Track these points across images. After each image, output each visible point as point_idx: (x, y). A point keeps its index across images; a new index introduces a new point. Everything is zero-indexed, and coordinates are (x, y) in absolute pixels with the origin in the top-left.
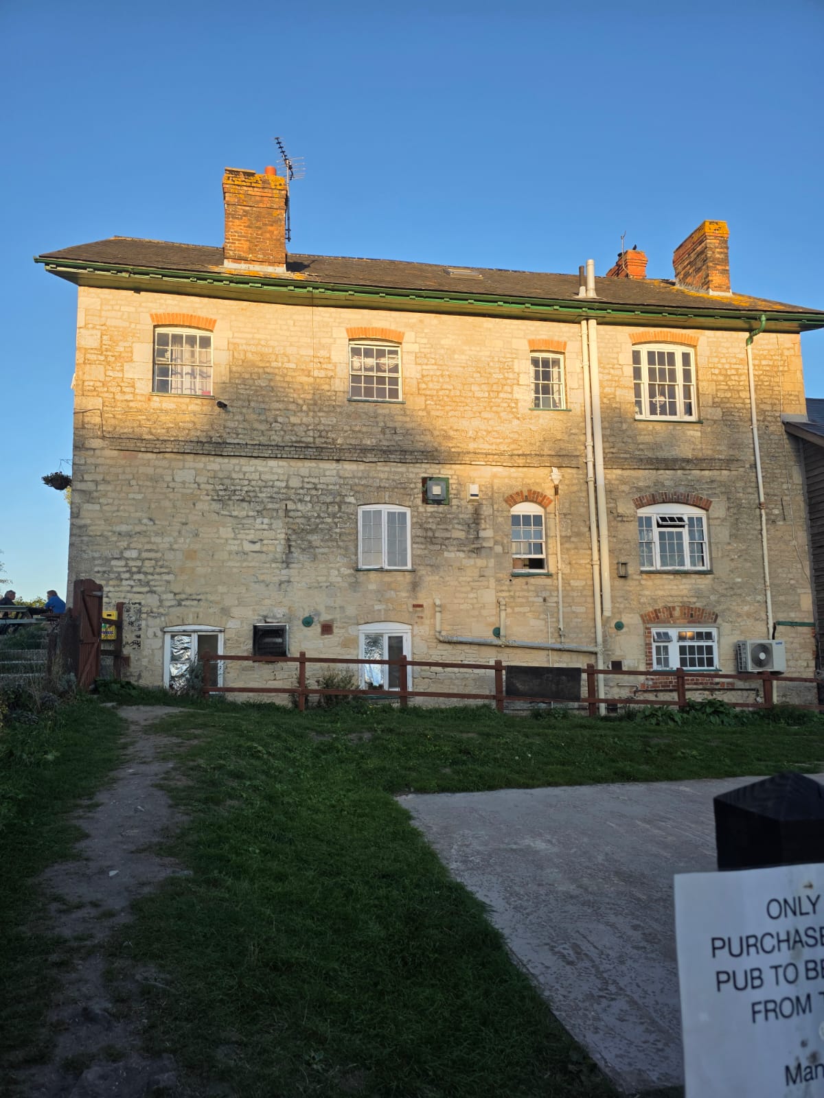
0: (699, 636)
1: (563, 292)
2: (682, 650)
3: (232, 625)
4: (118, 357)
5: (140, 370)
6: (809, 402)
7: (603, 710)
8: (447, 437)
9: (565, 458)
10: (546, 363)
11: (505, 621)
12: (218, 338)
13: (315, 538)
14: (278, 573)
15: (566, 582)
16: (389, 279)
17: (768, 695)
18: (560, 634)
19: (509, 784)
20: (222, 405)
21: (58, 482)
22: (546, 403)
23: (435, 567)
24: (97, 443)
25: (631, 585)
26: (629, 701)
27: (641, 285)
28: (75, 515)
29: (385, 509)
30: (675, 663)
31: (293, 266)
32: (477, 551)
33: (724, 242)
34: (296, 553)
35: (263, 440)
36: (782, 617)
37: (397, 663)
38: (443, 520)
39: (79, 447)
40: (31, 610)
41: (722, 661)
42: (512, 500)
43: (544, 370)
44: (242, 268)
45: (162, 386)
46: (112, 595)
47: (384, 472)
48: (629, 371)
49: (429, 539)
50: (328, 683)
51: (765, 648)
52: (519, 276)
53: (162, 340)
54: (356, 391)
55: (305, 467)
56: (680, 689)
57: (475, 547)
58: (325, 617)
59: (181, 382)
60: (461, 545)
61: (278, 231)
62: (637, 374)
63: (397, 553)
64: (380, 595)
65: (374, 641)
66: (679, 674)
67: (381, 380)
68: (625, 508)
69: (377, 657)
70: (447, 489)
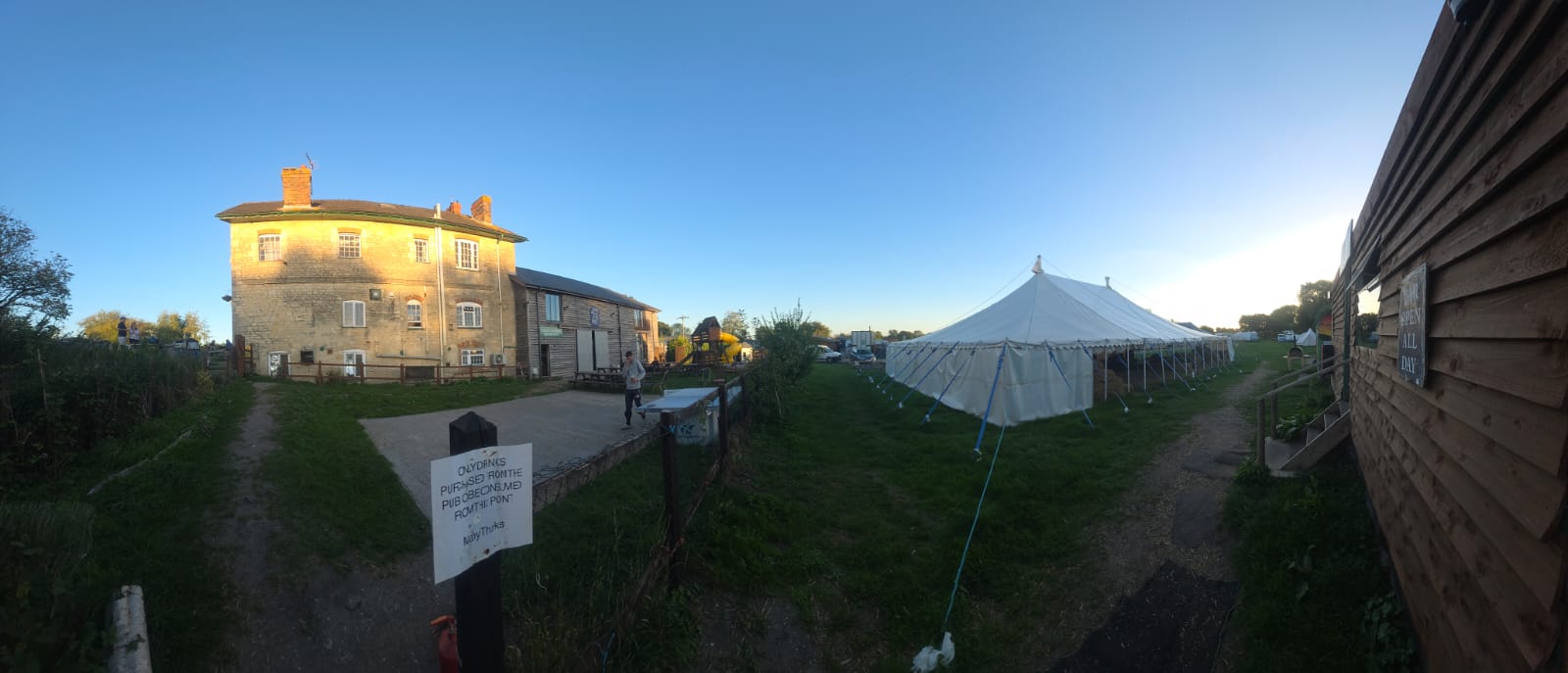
0: (478, 352)
1: (428, 216)
2: (472, 358)
3: (293, 350)
4: (246, 249)
5: (254, 253)
6: (517, 268)
7: (442, 382)
8: (380, 273)
9: (429, 282)
10: (421, 244)
11: (405, 348)
12: (283, 237)
13: (324, 315)
14: (309, 330)
15: (430, 333)
16: (355, 208)
17: (501, 374)
18: (427, 353)
19: (405, 414)
20: (285, 263)
21: (227, 298)
22: (421, 260)
23: (375, 326)
24: (240, 283)
25: (454, 334)
26: (452, 378)
27: (459, 216)
28: (234, 310)
29: (354, 302)
30: (469, 363)
31: (314, 204)
32: (393, 319)
33: (489, 205)
34: (316, 322)
35: (303, 276)
36: (507, 345)
37: (359, 365)
38: (379, 306)
39: (234, 285)
40: (221, 347)
41: (485, 362)
42: (408, 299)
43: (420, 246)
44: (291, 207)
45: (262, 258)
46: (249, 340)
47: (354, 287)
48: (454, 249)
49: (373, 314)
50: (331, 374)
51: (499, 356)
52: (409, 208)
53: (262, 240)
54: (341, 254)
55: (320, 286)
56: (471, 373)
57: (392, 318)
58: (329, 347)
59: (269, 256)
60: (386, 317)
61: (308, 191)
62: (457, 250)
63: (359, 320)
64: (352, 338)
65: (350, 357)
66: (470, 367)
67: (352, 249)
68: (452, 303)
69: (351, 363)
70: (380, 293)
